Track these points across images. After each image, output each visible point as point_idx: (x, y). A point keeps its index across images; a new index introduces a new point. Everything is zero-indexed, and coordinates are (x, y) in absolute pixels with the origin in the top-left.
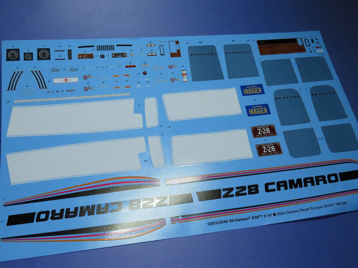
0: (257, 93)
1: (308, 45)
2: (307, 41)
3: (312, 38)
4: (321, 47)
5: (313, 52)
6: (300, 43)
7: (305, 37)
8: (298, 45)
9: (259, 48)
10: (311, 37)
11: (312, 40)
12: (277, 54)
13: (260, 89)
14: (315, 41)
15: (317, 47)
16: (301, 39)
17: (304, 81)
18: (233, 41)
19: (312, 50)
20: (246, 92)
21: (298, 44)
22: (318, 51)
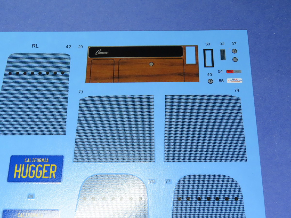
0: (44, 177)
1: (209, 63)
2: (208, 53)
3: (223, 49)
4: (239, 72)
5: (216, 81)
6: (190, 59)
7: (208, 44)
8: (184, 64)
9: (88, 64)
10: (222, 44)
11: (223, 52)
12: (126, 82)
13: (53, 168)
14: (229, 55)
15: (229, 72)
16: (196, 47)
17: (168, 158)
18: (34, 46)
19: (216, 77)
20: (17, 173)
21: (184, 60)
22: (229, 80)
